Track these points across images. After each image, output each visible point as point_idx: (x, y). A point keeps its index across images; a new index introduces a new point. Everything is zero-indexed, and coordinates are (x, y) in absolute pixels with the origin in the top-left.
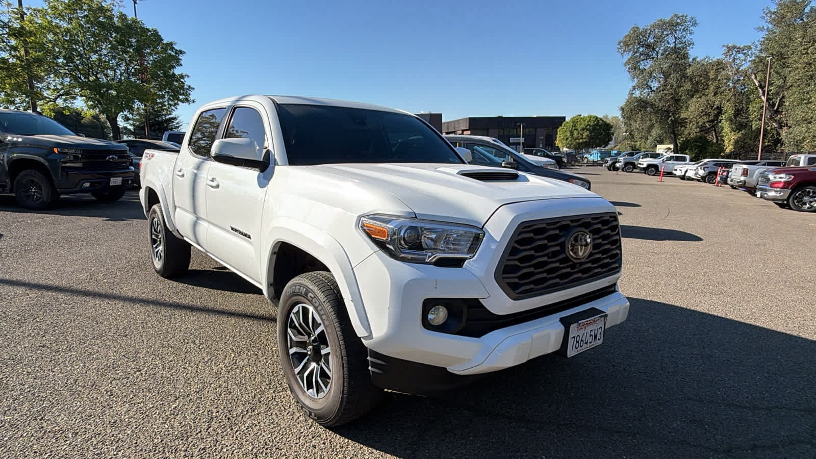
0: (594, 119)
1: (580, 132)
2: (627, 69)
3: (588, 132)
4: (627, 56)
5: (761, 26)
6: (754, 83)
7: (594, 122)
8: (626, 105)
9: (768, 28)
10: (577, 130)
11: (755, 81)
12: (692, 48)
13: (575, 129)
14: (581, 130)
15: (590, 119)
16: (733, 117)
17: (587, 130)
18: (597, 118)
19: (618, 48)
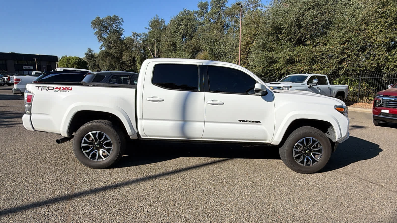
0: (78, 59)
1: (72, 65)
2: (97, 37)
3: (76, 65)
4: (96, 30)
5: (146, 27)
6: (149, 50)
7: (78, 60)
8: (100, 53)
9: (149, 28)
10: (70, 64)
11: (149, 48)
12: (124, 31)
13: (69, 63)
14: (72, 64)
15: (76, 59)
16: (140, 62)
17: (76, 64)
18: (80, 58)
19: (91, 25)
